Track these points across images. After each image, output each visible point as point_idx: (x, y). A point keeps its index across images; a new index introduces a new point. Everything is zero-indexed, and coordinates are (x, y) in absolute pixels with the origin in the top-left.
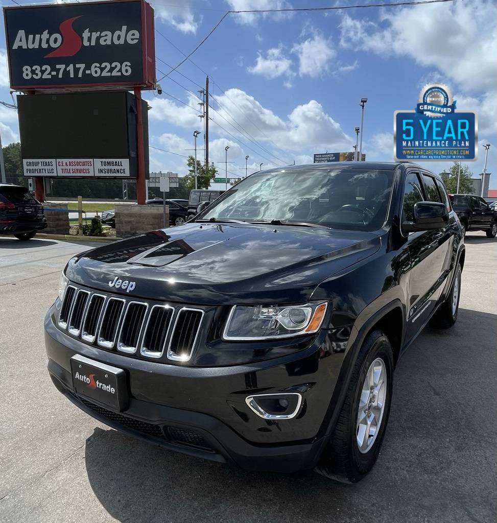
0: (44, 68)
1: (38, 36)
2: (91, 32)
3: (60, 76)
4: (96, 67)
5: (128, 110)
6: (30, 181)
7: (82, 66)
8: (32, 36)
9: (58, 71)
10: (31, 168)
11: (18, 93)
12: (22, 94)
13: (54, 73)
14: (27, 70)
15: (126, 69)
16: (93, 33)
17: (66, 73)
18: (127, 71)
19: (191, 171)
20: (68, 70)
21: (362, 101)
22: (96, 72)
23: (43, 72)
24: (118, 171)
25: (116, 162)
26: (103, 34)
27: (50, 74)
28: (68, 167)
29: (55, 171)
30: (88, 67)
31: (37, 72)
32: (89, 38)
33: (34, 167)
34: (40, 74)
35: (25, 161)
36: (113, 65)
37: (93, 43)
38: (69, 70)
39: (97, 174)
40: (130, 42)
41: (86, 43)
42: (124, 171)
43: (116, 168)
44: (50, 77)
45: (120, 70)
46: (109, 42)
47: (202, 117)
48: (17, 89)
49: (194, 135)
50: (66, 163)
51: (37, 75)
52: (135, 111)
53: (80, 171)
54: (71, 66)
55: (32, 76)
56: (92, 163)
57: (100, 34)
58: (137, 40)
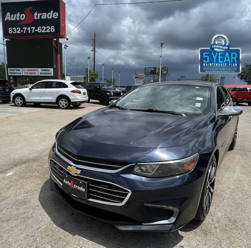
0: (17, 29)
1: (15, 15)
2: (38, 13)
3: (24, 32)
4: (40, 28)
5: (53, 47)
6: (11, 78)
7: (34, 28)
8: (13, 15)
9: (23, 30)
10: (11, 72)
11: (7, 40)
12: (9, 40)
13: (22, 31)
14: (10, 29)
15: (52, 29)
16: (39, 14)
17: (27, 31)
18: (53, 30)
19: (87, 75)
21: (161, 44)
22: (40, 30)
23: (17, 30)
24: (48, 74)
25: (47, 70)
26: (43, 14)
27: (20, 31)
28: (27, 72)
29: (21, 73)
30: (36, 28)
31: (14, 30)
32: (37, 16)
33: (13, 72)
34: (16, 31)
35: (9, 69)
36: (47, 27)
37: (39, 18)
38: (28, 30)
39: (39, 75)
40: (54, 17)
41: (35, 18)
43: (47, 72)
44: (20, 32)
45: (50, 30)
46: (45, 18)
47: (92, 50)
48: (6, 38)
49: (88, 59)
50: (26, 70)
51: (15, 32)
52: (56, 48)
53: (32, 73)
54: (29, 28)
55: (13, 32)
56: (37, 70)
57: (42, 14)
58: (57, 17)
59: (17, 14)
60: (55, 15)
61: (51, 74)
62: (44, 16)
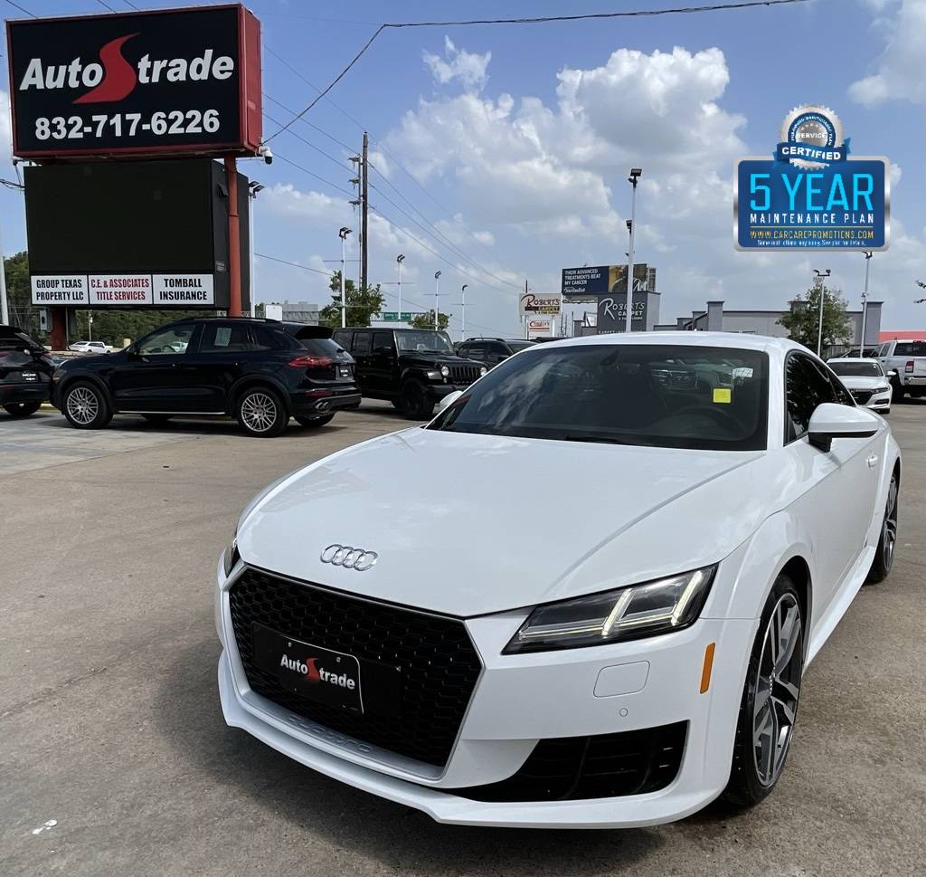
0: (71, 121)
1: (62, 69)
2: (152, 60)
3: (99, 134)
4: (159, 118)
5: (214, 191)
6: (43, 313)
7: (136, 117)
8: (53, 68)
9: (95, 125)
10: (45, 290)
11: (27, 164)
12: (34, 164)
13: (88, 129)
14: (43, 124)
15: (210, 121)
16: (155, 62)
17: (109, 129)
18: (212, 125)
19: (335, 298)
20: (111, 124)
21: (632, 174)
22: (159, 127)
23: (69, 127)
24: (194, 296)
25: (191, 280)
26: (173, 63)
27: (81, 130)
28: (109, 289)
29: (85, 296)
30: (146, 119)
31: (59, 127)
32: (148, 70)
33: (50, 290)
34: (64, 131)
35: (34, 279)
36: (189, 115)
37: (156, 79)
38: (114, 124)
39: (158, 301)
40: (218, 76)
41: (144, 79)
43: (191, 289)
44: (81, 135)
45: (201, 124)
46: (182, 77)
47: (355, 203)
48: (25, 158)
49: (340, 235)
50: (105, 282)
51: (59, 132)
52: (225, 193)
53: (129, 296)
54: (118, 117)
55: (51, 135)
56: (150, 282)
57: (168, 63)
58: (230, 74)
59: (68, 63)
60: (222, 68)
61: (205, 296)
62: (179, 70)
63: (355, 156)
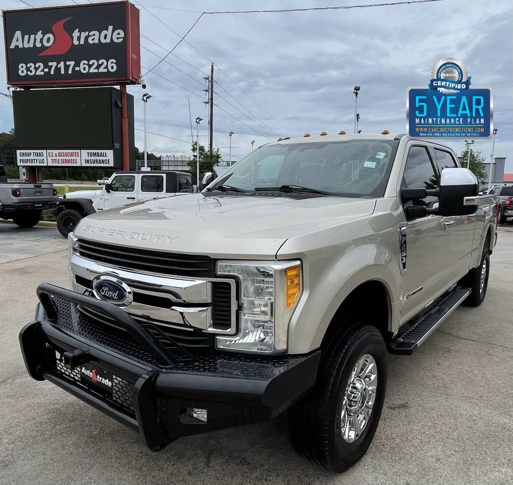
0: (37, 65)
1: (32, 37)
2: (80, 31)
3: (52, 73)
4: (84, 64)
5: (113, 104)
6: (24, 170)
7: (72, 63)
8: (28, 36)
9: (50, 67)
10: (24, 158)
11: (14, 89)
12: (18, 89)
13: (46, 70)
14: (22, 67)
15: (111, 65)
16: (82, 33)
17: (58, 70)
18: (112, 68)
20: (59, 67)
22: (84, 69)
23: (36, 69)
24: (103, 162)
25: (101, 153)
26: (91, 33)
27: (43, 70)
28: (58, 158)
29: (45, 161)
30: (77, 65)
31: (31, 69)
32: (78, 37)
33: (27, 158)
34: (34, 71)
35: (18, 152)
36: (100, 62)
37: (82, 42)
39: (84, 164)
40: (115, 40)
41: (76, 42)
42: (108, 162)
43: (101, 158)
44: (42, 73)
45: (106, 67)
46: (96, 41)
48: (13, 85)
50: (56, 154)
51: (31, 72)
52: (120, 105)
53: (68, 161)
54: (62, 63)
55: (27, 73)
56: (79, 154)
57: (89, 33)
58: (122, 39)
63: (206, 76)
